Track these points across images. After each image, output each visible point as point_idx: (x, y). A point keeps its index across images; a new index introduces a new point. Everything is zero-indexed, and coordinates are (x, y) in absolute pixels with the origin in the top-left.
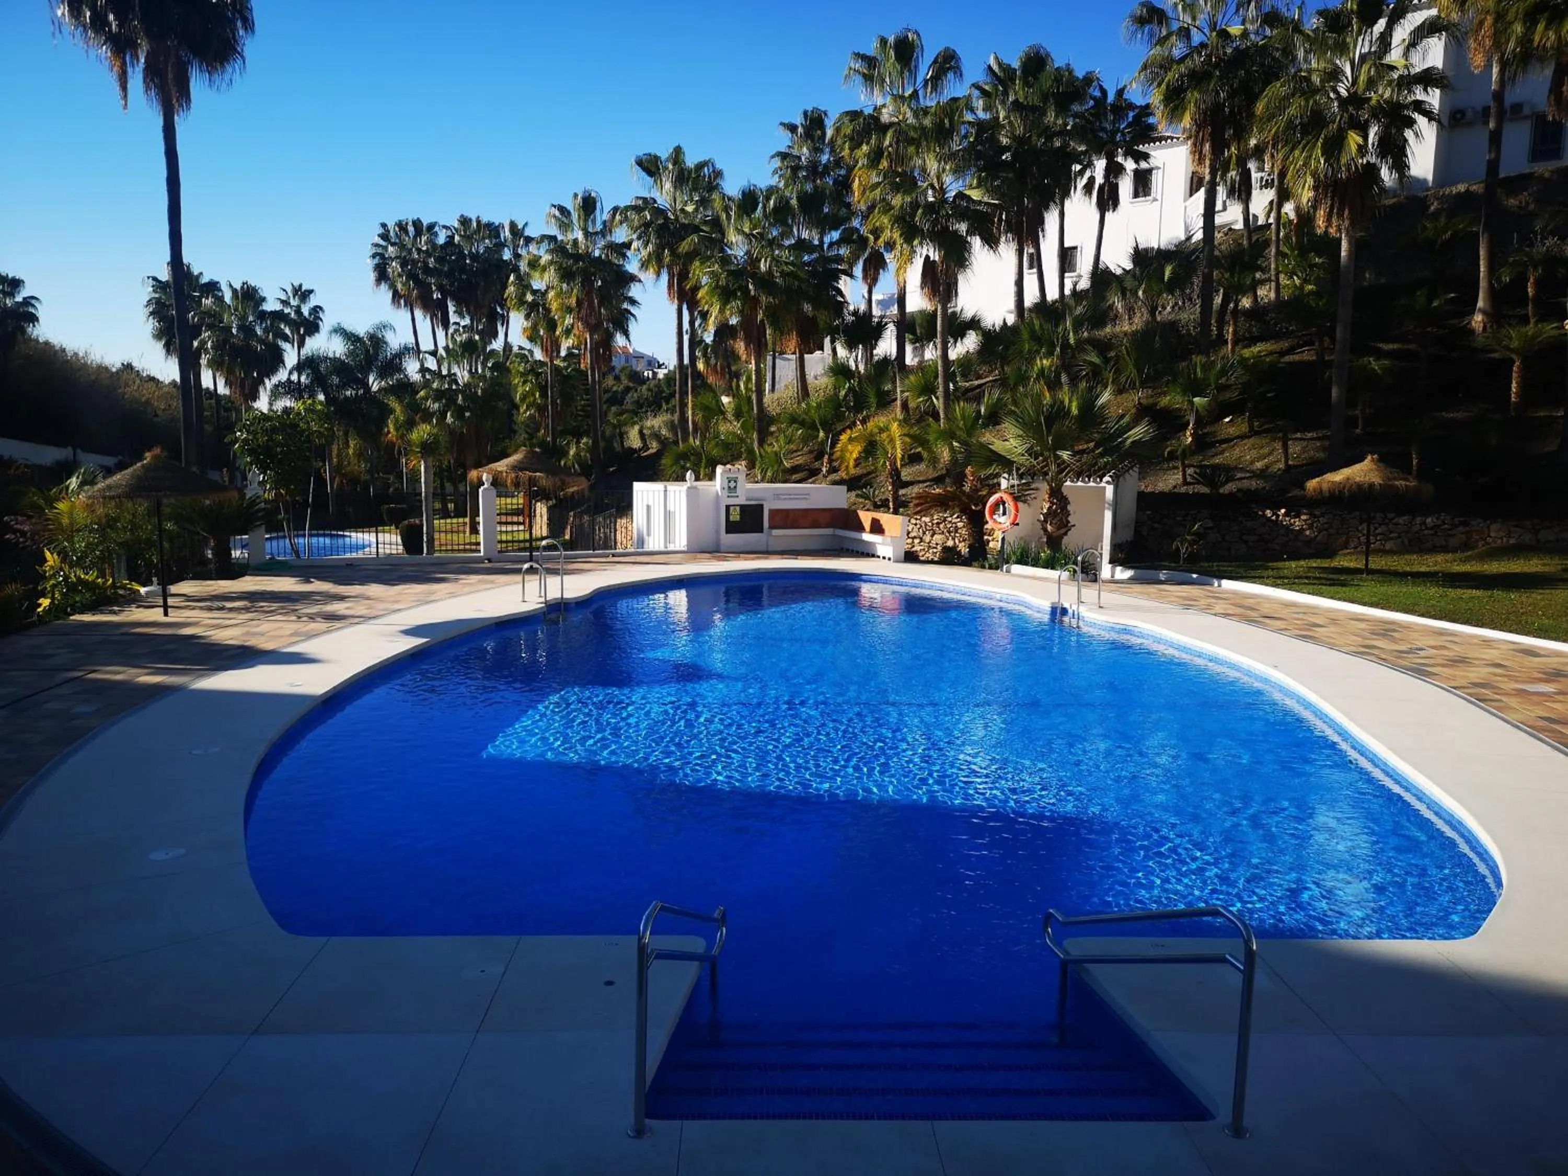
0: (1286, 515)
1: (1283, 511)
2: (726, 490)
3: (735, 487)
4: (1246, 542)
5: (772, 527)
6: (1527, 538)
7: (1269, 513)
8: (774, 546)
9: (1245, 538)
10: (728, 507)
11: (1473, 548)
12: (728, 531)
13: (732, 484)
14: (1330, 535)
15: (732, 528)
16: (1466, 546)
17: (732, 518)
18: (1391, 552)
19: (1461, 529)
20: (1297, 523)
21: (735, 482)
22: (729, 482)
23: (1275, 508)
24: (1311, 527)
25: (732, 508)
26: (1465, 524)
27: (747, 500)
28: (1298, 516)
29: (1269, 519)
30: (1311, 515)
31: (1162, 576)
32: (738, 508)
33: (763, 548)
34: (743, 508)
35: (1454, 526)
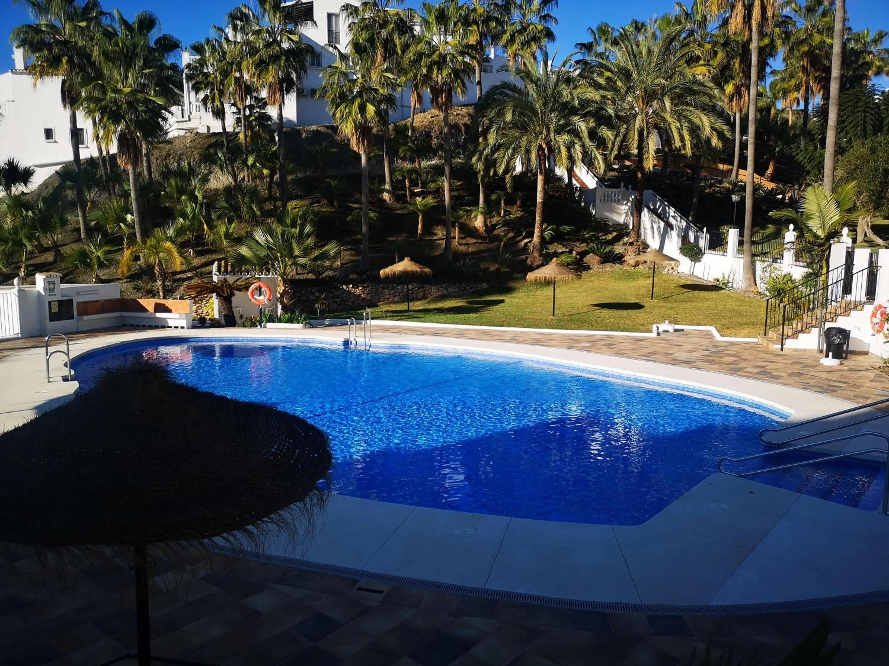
0: (352, 287)
1: (351, 286)
2: (48, 291)
3: (54, 288)
4: (336, 302)
5: (80, 314)
6: (445, 292)
7: (345, 287)
8: (82, 328)
9: (335, 300)
10: (50, 303)
11: (427, 298)
12: (51, 320)
13: (52, 286)
14: (372, 296)
15: (54, 317)
16: (424, 298)
17: (53, 310)
18: (397, 302)
19: (421, 289)
20: (358, 291)
21: (54, 284)
22: (49, 284)
23: (347, 284)
24: (364, 293)
25: (52, 303)
26: (423, 287)
27: (62, 297)
28: (357, 288)
29: (345, 290)
30: (364, 287)
31: (327, 322)
32: (56, 303)
33: (75, 330)
34: (60, 302)
35: (419, 288)
